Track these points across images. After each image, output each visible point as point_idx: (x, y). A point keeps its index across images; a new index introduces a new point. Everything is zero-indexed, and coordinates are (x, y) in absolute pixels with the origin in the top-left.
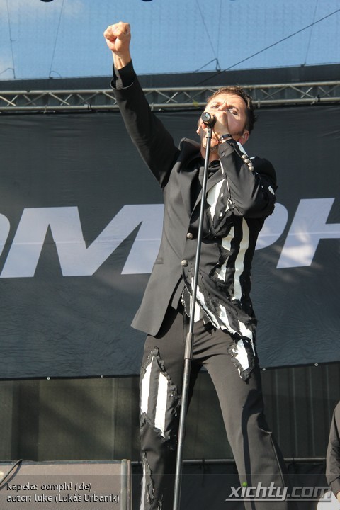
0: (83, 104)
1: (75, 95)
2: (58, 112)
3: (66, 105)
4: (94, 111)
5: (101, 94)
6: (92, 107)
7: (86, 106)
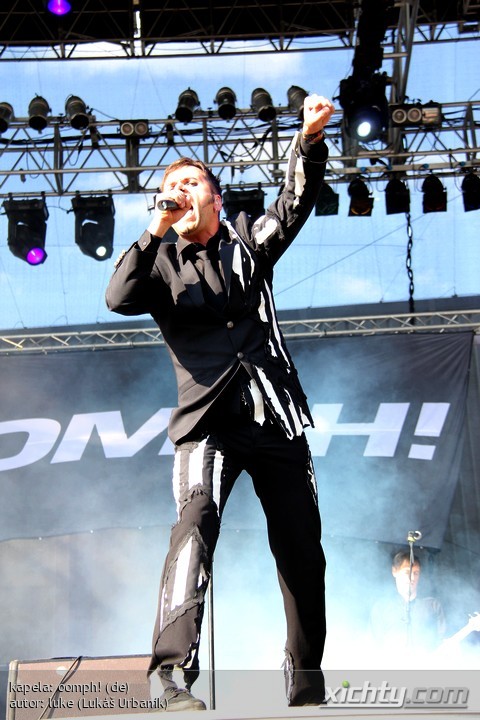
0: (126, 341)
1: (119, 334)
2: (105, 349)
3: (112, 343)
4: (135, 347)
5: (141, 333)
6: (135, 344)
7: (128, 343)
